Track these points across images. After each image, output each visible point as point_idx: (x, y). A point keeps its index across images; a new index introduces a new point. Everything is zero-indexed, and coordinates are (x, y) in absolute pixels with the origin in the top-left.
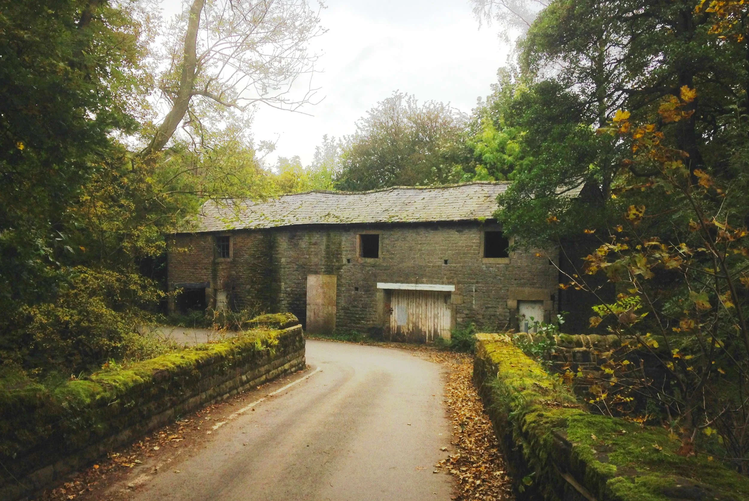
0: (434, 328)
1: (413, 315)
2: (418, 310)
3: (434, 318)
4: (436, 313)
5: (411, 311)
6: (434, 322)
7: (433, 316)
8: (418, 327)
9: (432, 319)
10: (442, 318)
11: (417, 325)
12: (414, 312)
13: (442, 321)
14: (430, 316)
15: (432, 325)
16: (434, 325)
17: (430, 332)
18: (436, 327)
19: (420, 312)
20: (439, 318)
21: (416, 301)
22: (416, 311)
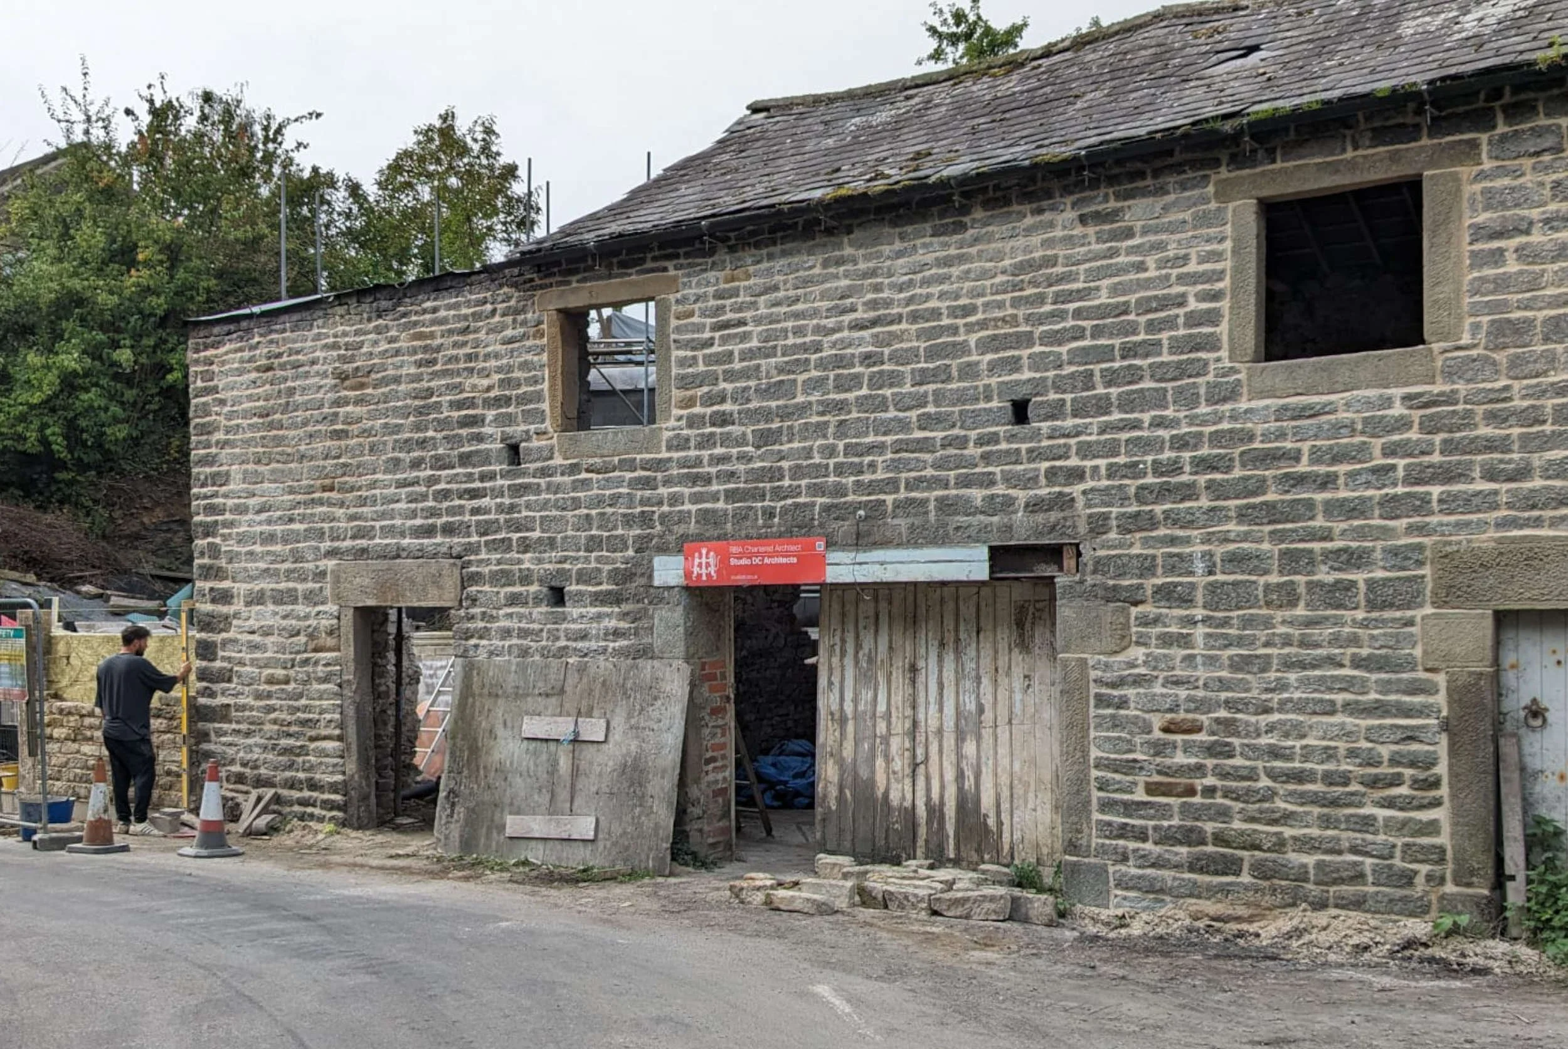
0: (960, 789)
1: (843, 721)
2: (867, 695)
3: (960, 738)
4: (971, 706)
5: (834, 697)
6: (960, 756)
7: (949, 724)
8: (871, 783)
9: (949, 741)
10: (1003, 733)
11: (864, 773)
12: (849, 708)
13: (1003, 751)
14: (933, 724)
15: (950, 775)
16: (960, 776)
17: (936, 812)
18: (970, 783)
19: (882, 708)
20: (987, 733)
21: (858, 647)
22: (855, 701)
